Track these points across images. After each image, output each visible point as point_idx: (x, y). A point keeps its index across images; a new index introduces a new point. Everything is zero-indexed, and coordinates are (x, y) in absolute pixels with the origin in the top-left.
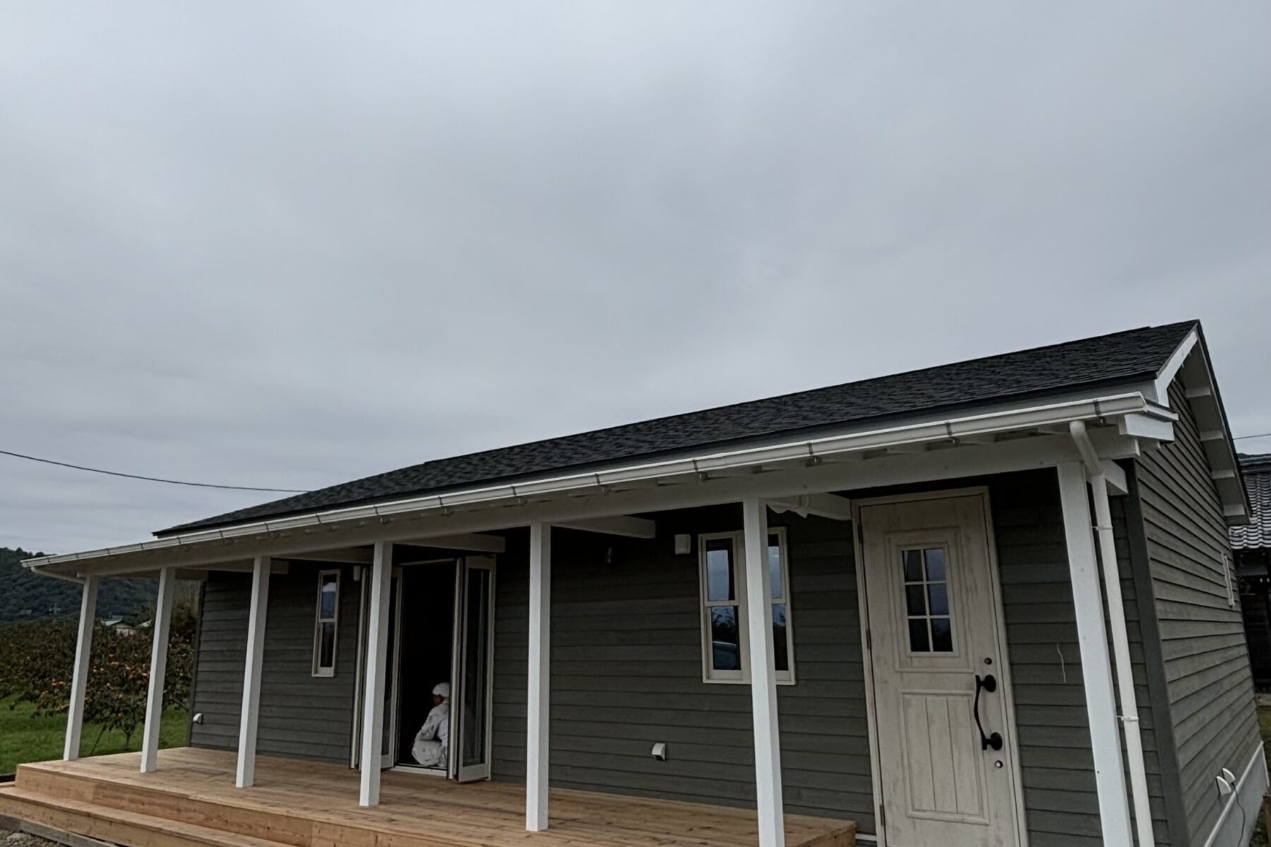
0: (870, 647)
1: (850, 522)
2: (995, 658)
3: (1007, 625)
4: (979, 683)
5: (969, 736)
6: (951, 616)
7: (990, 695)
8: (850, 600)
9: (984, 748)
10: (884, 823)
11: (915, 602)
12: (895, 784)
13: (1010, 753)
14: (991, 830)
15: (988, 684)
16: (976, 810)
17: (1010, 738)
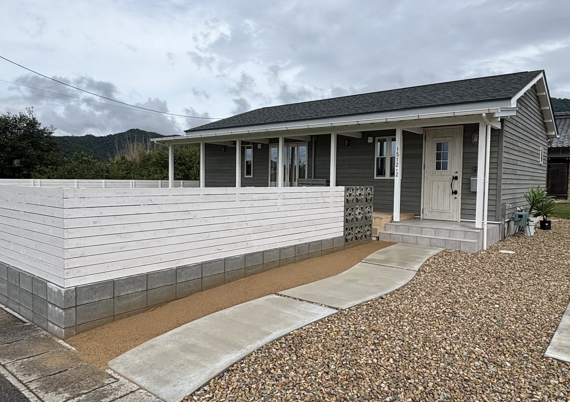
0: (424, 168)
1: (423, 134)
2: (459, 172)
3: (463, 163)
4: (453, 178)
5: (449, 191)
6: (448, 161)
7: (456, 181)
8: (420, 156)
9: (452, 194)
10: (423, 213)
11: (438, 157)
12: (427, 203)
13: (459, 196)
14: (451, 214)
15: (456, 178)
16: (448, 209)
17: (459, 192)
